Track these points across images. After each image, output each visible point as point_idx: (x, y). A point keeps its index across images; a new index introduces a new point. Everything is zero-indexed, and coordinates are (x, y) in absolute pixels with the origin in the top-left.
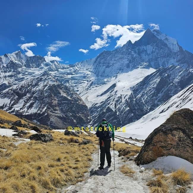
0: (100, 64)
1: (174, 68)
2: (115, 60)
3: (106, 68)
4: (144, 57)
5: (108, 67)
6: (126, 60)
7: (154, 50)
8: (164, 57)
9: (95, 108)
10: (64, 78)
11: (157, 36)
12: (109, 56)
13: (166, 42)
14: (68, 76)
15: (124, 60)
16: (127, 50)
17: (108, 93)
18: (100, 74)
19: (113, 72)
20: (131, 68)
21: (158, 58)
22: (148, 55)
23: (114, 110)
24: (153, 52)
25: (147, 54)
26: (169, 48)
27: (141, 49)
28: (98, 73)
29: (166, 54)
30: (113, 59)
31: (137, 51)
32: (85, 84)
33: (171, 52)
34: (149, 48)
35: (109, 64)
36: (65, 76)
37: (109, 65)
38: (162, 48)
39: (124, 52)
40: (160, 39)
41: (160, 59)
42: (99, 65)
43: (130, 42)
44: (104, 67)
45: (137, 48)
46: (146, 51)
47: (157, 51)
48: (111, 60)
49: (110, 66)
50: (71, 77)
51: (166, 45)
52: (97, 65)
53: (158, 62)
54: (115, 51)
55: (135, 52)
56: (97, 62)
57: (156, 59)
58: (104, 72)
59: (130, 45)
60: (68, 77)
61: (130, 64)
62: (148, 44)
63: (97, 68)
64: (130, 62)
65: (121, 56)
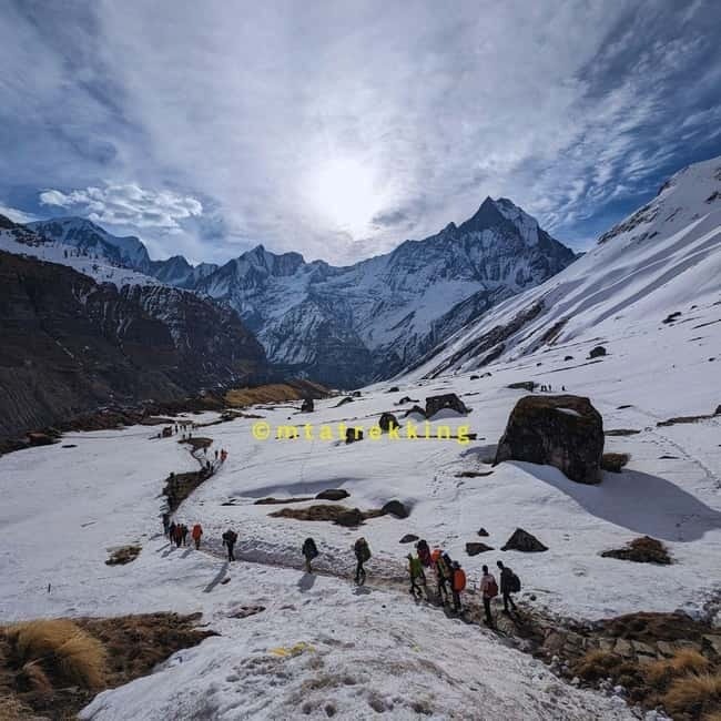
0: (399, 267)
2: (424, 260)
3: (409, 273)
4: (476, 254)
5: (412, 271)
6: (443, 261)
7: (495, 240)
8: (509, 255)
9: (380, 351)
11: (503, 212)
12: (414, 251)
13: (518, 224)
14: (344, 290)
15: (439, 261)
17: (401, 329)
18: (397, 286)
20: (447, 278)
21: (500, 256)
22: (483, 251)
24: (492, 245)
25: (482, 247)
26: (521, 238)
27: (473, 237)
28: (394, 283)
29: (515, 250)
30: (421, 257)
31: (464, 243)
32: (372, 305)
33: (523, 245)
34: (488, 236)
35: (414, 266)
37: (415, 268)
38: (508, 237)
39: (440, 245)
41: (503, 259)
42: (397, 268)
43: (452, 224)
44: (406, 272)
45: (465, 236)
46: (481, 242)
47: (500, 242)
48: (418, 259)
49: (416, 270)
51: (516, 231)
52: (393, 267)
53: (499, 265)
54: (427, 242)
55: (460, 246)
56: (394, 262)
57: (496, 258)
58: (404, 282)
59: (452, 230)
61: (448, 270)
62: (487, 228)
63: (392, 273)
64: (448, 267)
65: (434, 252)
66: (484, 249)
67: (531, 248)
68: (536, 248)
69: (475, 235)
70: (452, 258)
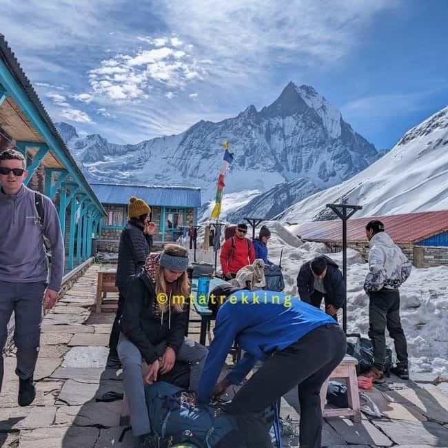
0: (192, 150)
3: (203, 158)
4: (278, 142)
5: (206, 156)
6: (242, 147)
7: (297, 128)
8: (313, 145)
10: (116, 178)
11: (306, 100)
12: (210, 133)
13: (321, 114)
14: (125, 173)
15: (237, 147)
16: (245, 125)
18: (189, 172)
19: (214, 171)
20: (246, 167)
21: (302, 146)
22: (285, 140)
24: (294, 133)
25: (284, 135)
26: (324, 129)
27: (274, 124)
28: (186, 168)
29: (318, 141)
30: (217, 141)
31: (265, 129)
33: (326, 136)
34: (290, 123)
35: (208, 150)
36: (117, 174)
37: (210, 153)
38: (311, 127)
39: (239, 129)
40: (311, 106)
41: (306, 150)
42: (189, 152)
43: (252, 108)
44: (199, 156)
45: (266, 122)
46: (282, 129)
47: (303, 131)
48: (214, 142)
49: (211, 155)
50: (131, 177)
51: (319, 121)
52: (185, 150)
53: (301, 156)
54: (223, 125)
55: (261, 131)
56: (186, 143)
57: (299, 147)
58: (198, 167)
59: (252, 114)
60: (123, 176)
61: (247, 158)
62: (290, 115)
63: (184, 157)
64: (246, 154)
65: (232, 137)
66: (285, 138)
67: (334, 141)
68: (339, 140)
69: (277, 121)
70: (251, 145)
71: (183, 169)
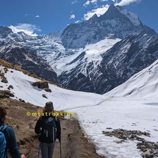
0: (68, 37)
1: (141, 36)
2: (82, 33)
3: (74, 39)
5: (75, 39)
6: (93, 32)
7: (118, 24)
8: (127, 30)
10: (32, 48)
11: (120, 11)
12: (76, 29)
13: (128, 17)
15: (91, 32)
16: (94, 22)
18: (68, 45)
19: (80, 44)
20: (97, 39)
21: (121, 31)
22: (112, 29)
23: (86, 76)
24: (116, 26)
25: (112, 27)
26: (131, 22)
27: (106, 22)
28: (66, 44)
29: (129, 28)
30: (80, 31)
31: (102, 24)
32: (53, 55)
33: (133, 25)
34: (113, 22)
36: (32, 47)
37: (77, 37)
38: (124, 22)
39: (90, 24)
40: (123, 14)
41: (124, 32)
42: (67, 37)
43: (96, 15)
44: (72, 39)
45: (103, 21)
47: (120, 24)
48: (78, 32)
49: (78, 38)
50: (39, 48)
51: (128, 20)
52: (65, 36)
53: (122, 35)
54: (82, 24)
56: (65, 34)
58: (72, 43)
59: (96, 18)
60: (35, 47)
61: (97, 36)
62: (113, 19)
63: (64, 40)
65: (87, 28)
67: (137, 27)
68: (140, 26)
69: (107, 21)
71: (65, 44)
